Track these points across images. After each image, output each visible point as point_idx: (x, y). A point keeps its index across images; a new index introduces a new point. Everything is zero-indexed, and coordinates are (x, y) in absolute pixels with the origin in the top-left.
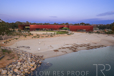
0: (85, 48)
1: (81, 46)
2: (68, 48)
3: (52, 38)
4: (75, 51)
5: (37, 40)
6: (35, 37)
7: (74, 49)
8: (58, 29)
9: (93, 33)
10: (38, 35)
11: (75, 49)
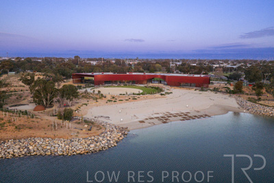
0: (180, 118)
1: (175, 116)
2: (156, 118)
3: (135, 103)
4: (165, 122)
5: (114, 106)
6: (110, 101)
7: (164, 119)
8: (145, 82)
9: (206, 91)
10: (113, 97)
11: (166, 120)
